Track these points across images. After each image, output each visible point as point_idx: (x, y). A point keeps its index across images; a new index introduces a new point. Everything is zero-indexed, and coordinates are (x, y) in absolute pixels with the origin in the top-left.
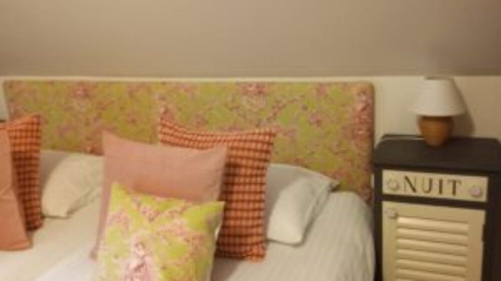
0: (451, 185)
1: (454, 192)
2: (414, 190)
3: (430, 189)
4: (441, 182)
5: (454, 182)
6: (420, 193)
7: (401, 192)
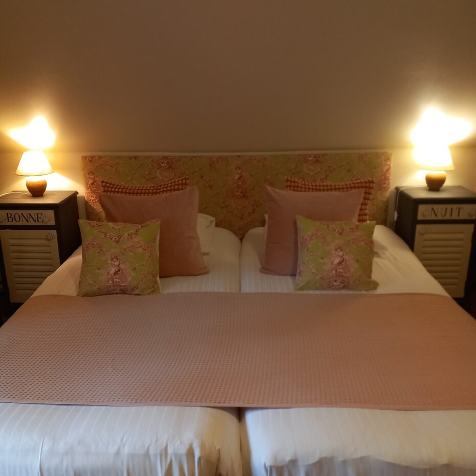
0: (457, 211)
1: (459, 215)
2: (436, 215)
3: (445, 214)
4: (452, 209)
5: (459, 209)
6: (440, 217)
7: (429, 218)
